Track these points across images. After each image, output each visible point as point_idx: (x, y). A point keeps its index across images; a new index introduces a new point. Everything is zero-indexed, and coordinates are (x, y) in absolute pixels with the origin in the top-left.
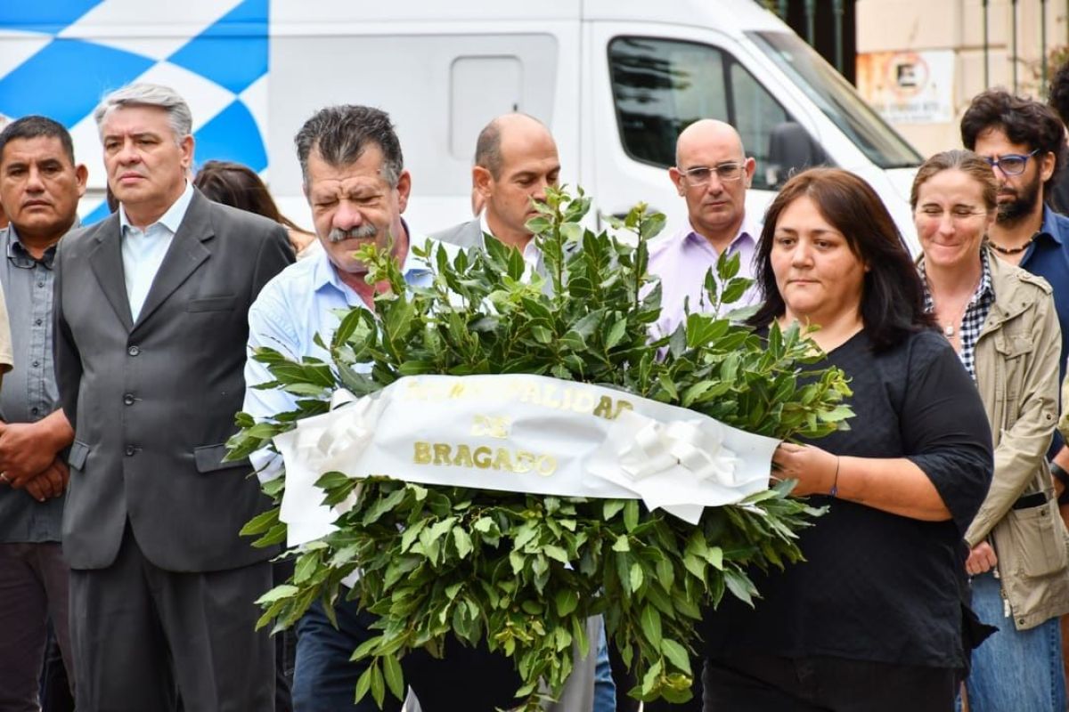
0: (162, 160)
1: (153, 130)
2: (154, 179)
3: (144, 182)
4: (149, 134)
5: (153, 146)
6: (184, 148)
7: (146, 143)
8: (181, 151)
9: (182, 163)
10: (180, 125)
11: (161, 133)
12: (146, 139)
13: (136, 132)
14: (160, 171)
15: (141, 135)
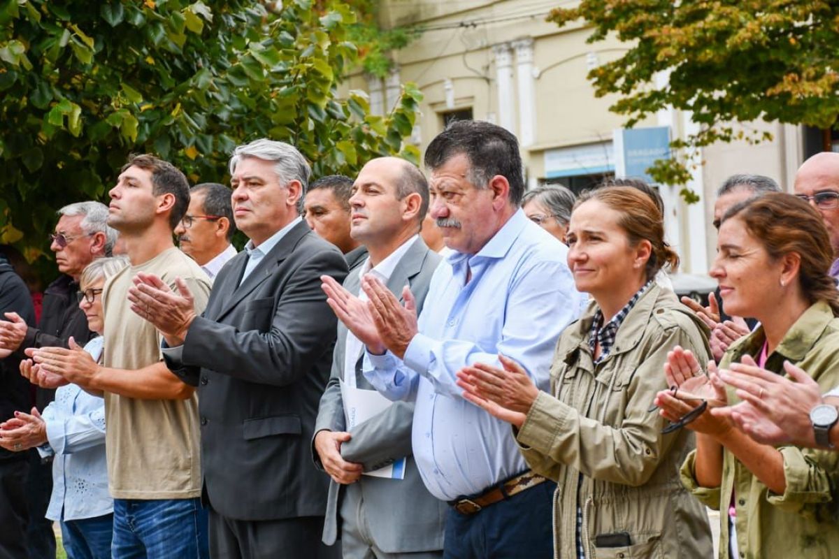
0: (264, 199)
1: (258, 174)
2: (257, 212)
3: (250, 214)
4: (255, 178)
5: (258, 187)
6: (292, 191)
7: (254, 184)
8: (288, 192)
9: (288, 202)
10: (286, 172)
11: (265, 177)
12: (252, 181)
13: (246, 176)
14: (263, 206)
15: (249, 179)
